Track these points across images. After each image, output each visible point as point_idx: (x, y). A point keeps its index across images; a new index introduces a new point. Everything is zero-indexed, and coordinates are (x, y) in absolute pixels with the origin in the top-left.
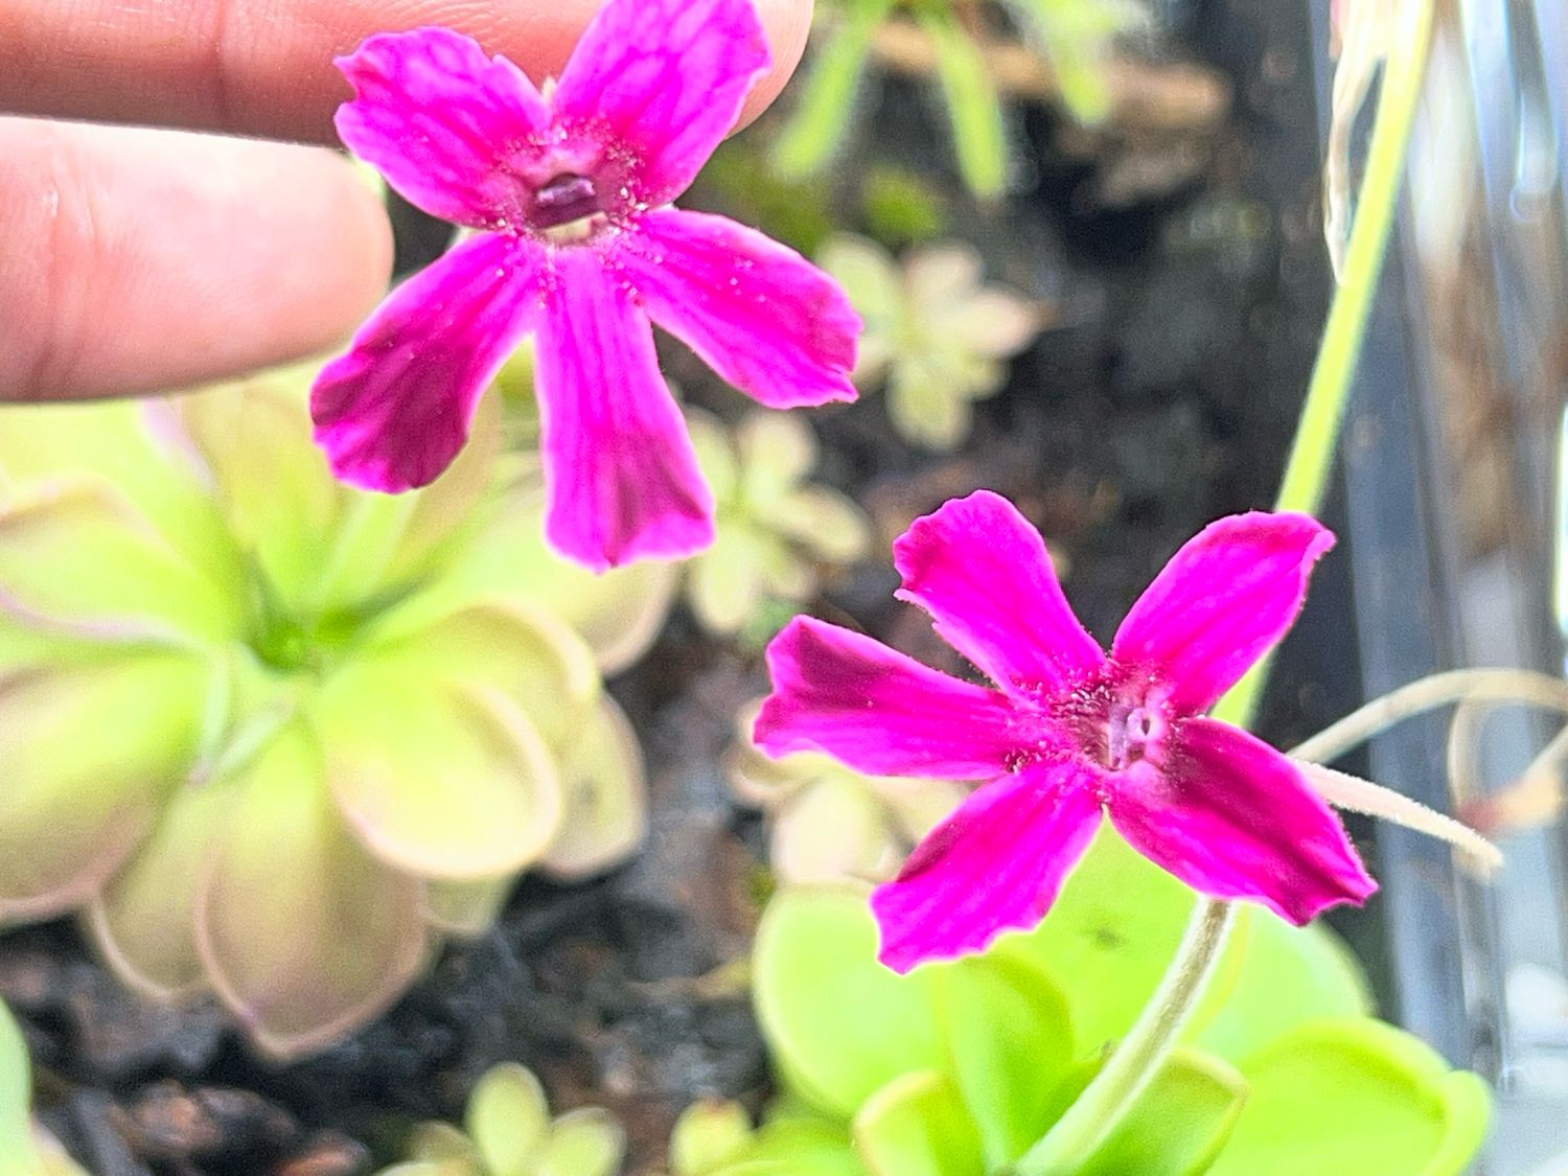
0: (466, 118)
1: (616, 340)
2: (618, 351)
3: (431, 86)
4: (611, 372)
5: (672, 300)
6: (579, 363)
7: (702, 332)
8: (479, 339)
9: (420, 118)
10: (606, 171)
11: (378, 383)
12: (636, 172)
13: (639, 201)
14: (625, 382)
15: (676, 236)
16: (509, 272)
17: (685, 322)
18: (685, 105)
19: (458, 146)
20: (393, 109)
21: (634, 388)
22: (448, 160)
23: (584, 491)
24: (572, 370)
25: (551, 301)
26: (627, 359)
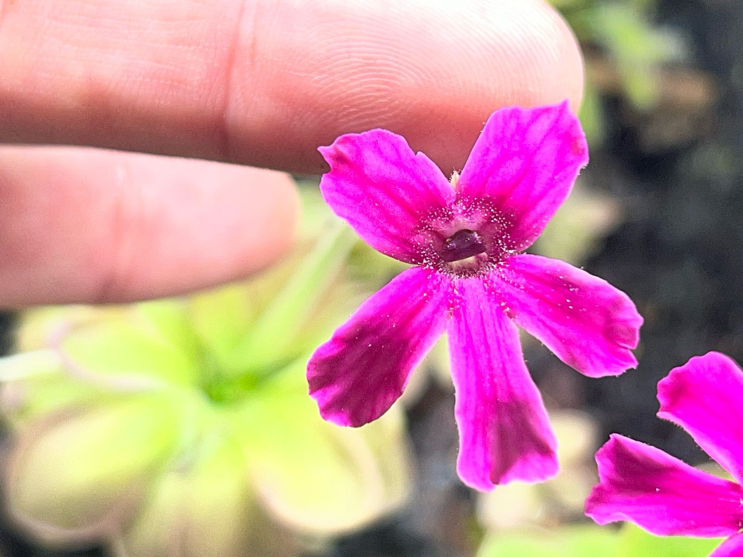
0: (402, 193)
1: (498, 342)
2: (499, 349)
3: (379, 170)
4: (496, 364)
5: (531, 313)
6: (476, 356)
7: (548, 332)
8: (412, 336)
9: (372, 190)
10: (489, 228)
11: (349, 360)
12: (509, 230)
13: (509, 248)
14: (504, 369)
15: (532, 271)
16: (430, 294)
17: (538, 327)
18: (538, 188)
19: (396, 211)
20: (354, 182)
21: (510, 373)
22: (391, 220)
23: (479, 439)
24: (471, 360)
25: (457, 314)
26: (506, 356)
